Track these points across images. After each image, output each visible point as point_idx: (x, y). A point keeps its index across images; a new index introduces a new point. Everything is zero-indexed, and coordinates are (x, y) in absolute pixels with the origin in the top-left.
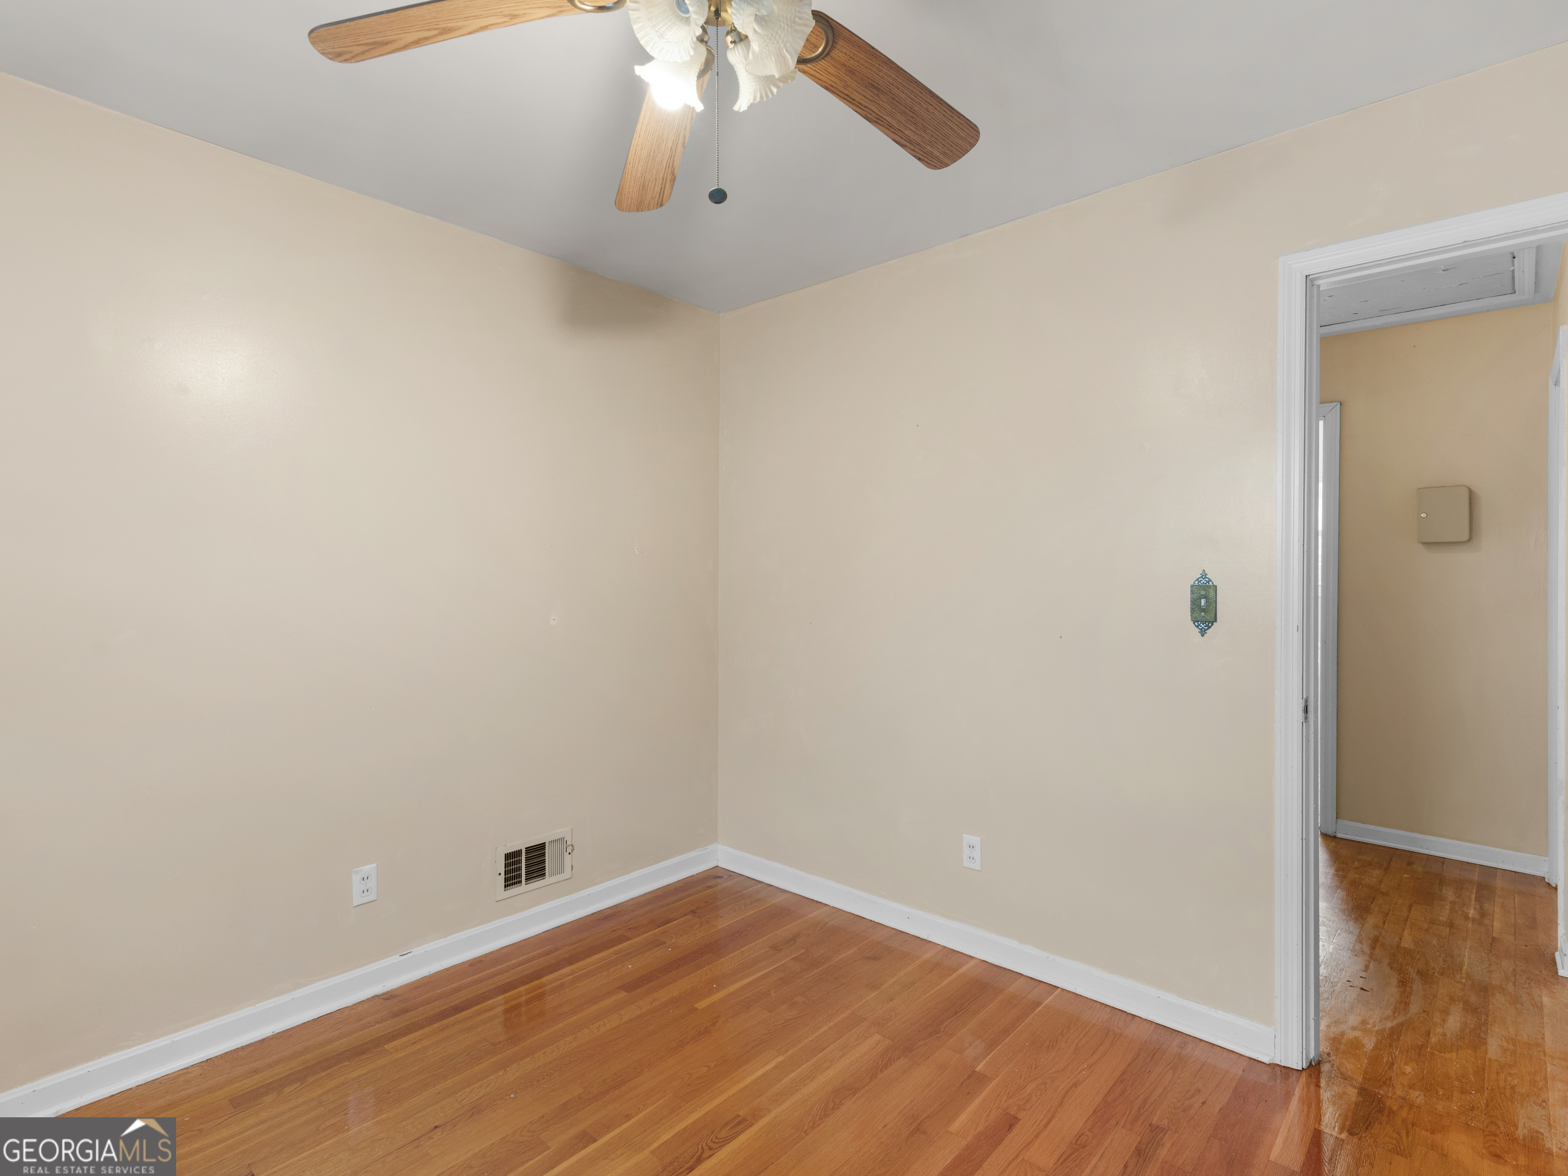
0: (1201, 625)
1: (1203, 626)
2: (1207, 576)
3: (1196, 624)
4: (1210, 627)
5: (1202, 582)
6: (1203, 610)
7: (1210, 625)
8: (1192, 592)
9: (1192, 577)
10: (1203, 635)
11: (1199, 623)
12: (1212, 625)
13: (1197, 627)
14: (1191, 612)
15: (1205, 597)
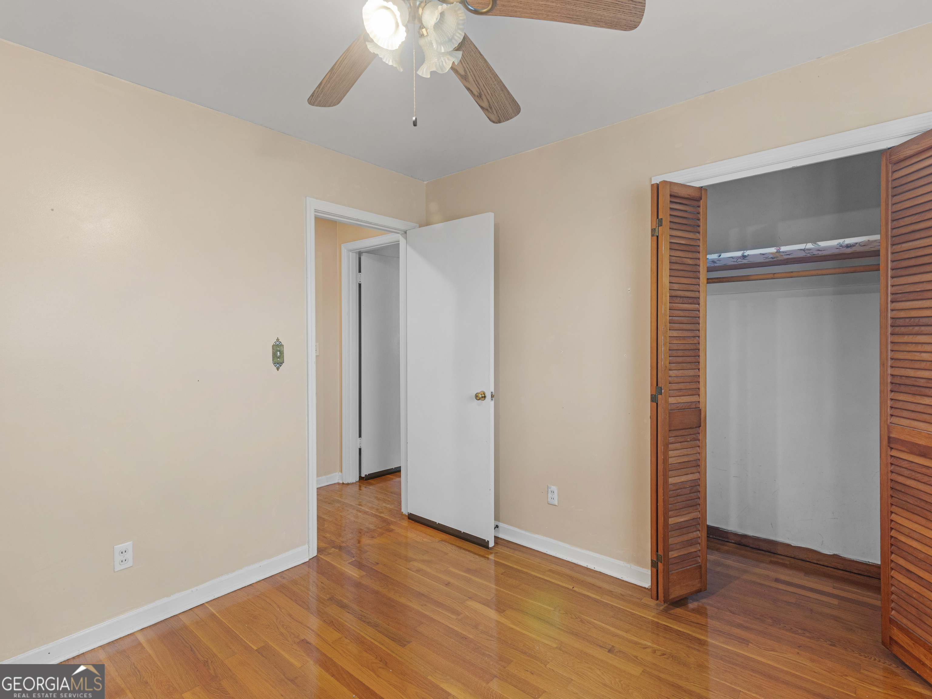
0: (277, 365)
1: (278, 365)
2: (279, 340)
3: (275, 365)
4: (281, 366)
5: (277, 343)
6: (279, 358)
7: (281, 364)
8: (273, 349)
9: (273, 341)
10: (278, 370)
11: (276, 364)
12: (282, 364)
13: (275, 366)
14: (273, 358)
15: (279, 351)
